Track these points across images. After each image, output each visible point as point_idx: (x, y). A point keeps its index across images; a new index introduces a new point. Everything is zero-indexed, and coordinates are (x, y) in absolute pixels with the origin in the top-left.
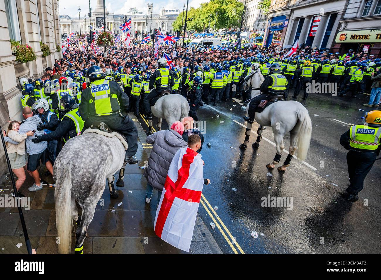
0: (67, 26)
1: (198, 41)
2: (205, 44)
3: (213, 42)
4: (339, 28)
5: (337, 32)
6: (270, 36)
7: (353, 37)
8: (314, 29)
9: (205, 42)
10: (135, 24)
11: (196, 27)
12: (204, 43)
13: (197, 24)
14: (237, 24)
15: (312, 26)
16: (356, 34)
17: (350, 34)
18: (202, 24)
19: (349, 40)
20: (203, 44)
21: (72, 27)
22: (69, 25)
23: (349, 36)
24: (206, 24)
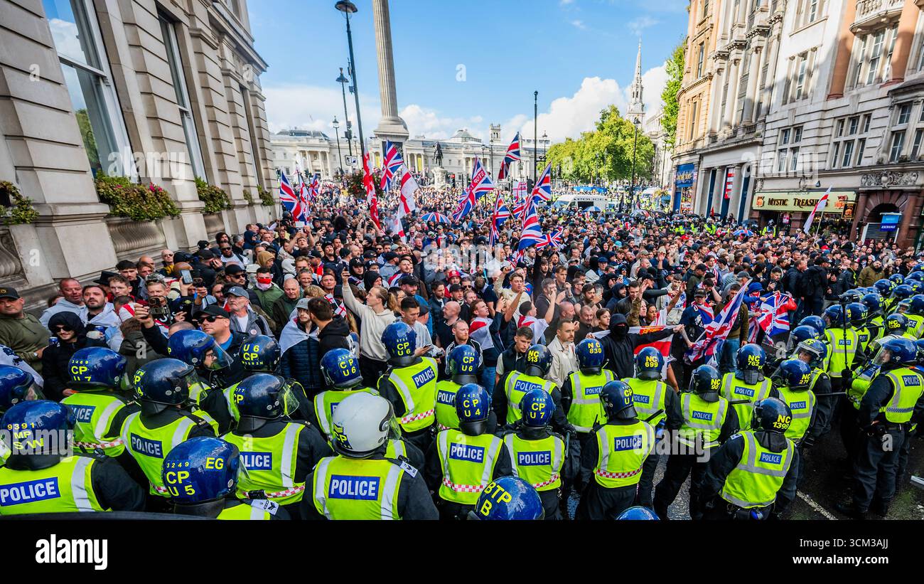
0: (320, 156)
1: (569, 198)
2: (581, 204)
3: (594, 201)
4: (755, 187)
5: (754, 193)
6: (677, 194)
7: (771, 202)
8: (729, 187)
9: (580, 201)
10: (467, 162)
11: (578, 174)
12: (578, 202)
13: (579, 169)
14: (644, 174)
15: (727, 183)
16: (775, 198)
17: (768, 196)
18: (587, 169)
19: (767, 207)
20: (577, 204)
21: (333, 158)
22: (324, 153)
23: (766, 201)
24: (594, 171)
